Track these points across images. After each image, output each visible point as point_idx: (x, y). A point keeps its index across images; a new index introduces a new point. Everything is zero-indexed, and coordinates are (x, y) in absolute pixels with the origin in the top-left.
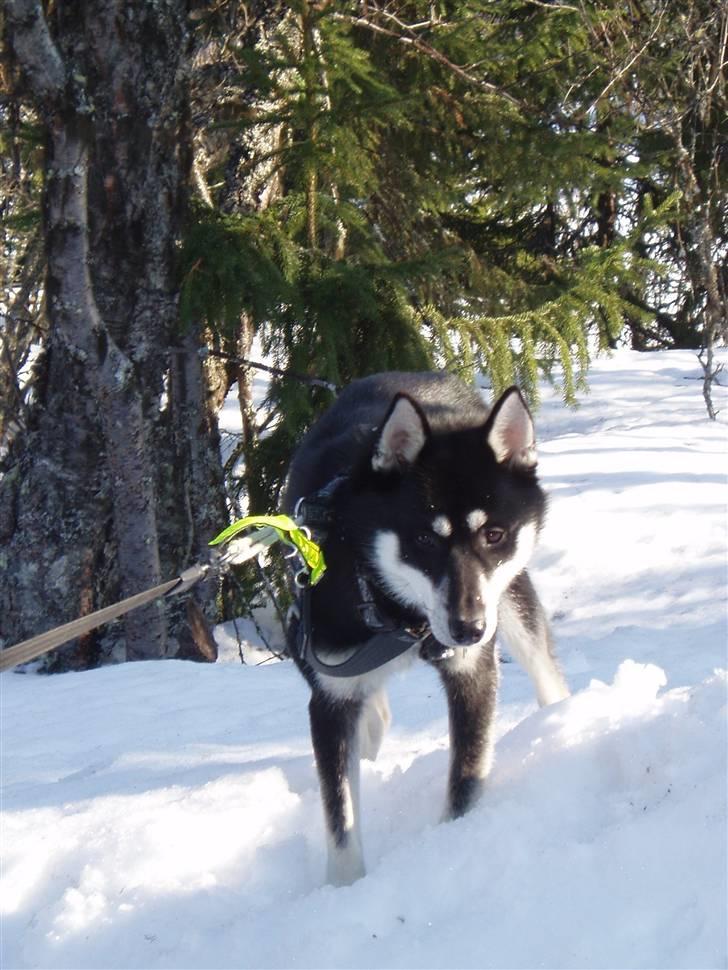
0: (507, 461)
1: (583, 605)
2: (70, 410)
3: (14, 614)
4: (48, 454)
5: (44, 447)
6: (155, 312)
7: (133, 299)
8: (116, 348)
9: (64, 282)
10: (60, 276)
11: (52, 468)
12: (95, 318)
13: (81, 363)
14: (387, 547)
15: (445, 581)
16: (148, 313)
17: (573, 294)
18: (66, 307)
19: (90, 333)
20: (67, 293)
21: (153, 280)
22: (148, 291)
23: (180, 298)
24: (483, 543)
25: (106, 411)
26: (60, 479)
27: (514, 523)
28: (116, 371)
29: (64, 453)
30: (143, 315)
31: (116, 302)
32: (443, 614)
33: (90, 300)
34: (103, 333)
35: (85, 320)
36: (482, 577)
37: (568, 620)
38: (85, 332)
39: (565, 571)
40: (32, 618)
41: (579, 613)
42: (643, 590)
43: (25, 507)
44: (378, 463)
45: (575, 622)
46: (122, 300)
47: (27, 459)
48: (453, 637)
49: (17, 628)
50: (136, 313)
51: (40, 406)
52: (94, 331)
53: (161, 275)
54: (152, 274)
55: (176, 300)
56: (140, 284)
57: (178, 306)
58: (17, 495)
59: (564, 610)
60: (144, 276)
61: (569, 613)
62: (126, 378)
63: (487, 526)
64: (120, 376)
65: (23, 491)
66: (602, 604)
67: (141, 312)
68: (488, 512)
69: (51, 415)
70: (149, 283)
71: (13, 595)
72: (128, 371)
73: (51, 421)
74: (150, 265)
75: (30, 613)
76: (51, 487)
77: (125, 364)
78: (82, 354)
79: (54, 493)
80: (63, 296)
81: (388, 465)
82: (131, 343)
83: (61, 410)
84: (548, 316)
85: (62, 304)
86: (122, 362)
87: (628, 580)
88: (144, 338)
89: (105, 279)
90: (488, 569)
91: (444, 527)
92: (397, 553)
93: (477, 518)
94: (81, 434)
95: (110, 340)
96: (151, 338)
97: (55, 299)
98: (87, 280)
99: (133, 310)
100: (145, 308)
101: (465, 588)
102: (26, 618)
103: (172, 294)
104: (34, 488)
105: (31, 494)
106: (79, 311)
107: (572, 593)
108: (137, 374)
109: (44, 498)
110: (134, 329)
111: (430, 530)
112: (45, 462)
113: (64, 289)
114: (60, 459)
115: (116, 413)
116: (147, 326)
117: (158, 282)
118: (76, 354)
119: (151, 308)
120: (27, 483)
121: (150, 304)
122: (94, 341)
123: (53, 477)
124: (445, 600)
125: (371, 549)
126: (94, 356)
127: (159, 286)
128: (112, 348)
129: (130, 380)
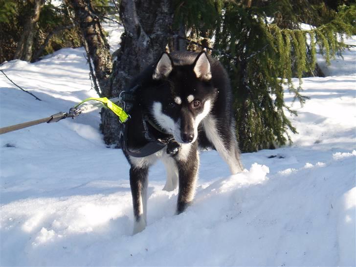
0: (201, 77)
1: (327, 138)
2: (132, 54)
3: (108, 126)
4: (123, 70)
5: (122, 67)
6: (164, 21)
7: (155, 16)
8: (144, 33)
9: (126, 8)
10: (124, 6)
11: (124, 74)
12: (137, 22)
13: (131, 38)
14: (157, 107)
15: (179, 120)
16: (161, 21)
17: (332, 23)
18: (126, 17)
19: (134, 27)
20: (127, 12)
21: (164, 9)
22: (162, 13)
23: (174, 16)
24: (193, 106)
25: (139, 56)
26: (127, 79)
27: (203, 99)
28: (143, 42)
29: (129, 70)
30: (159, 22)
31: (149, 16)
32: (179, 132)
33: (135, 15)
34: (139, 27)
35: (133, 22)
36: (193, 119)
37: (320, 144)
38: (133, 26)
39: (325, 125)
40: (114, 128)
41: (325, 141)
42: (351, 134)
43: (114, 88)
44: (155, 76)
45: (322, 145)
46: (151, 15)
47: (116, 71)
48: (182, 140)
49: (109, 131)
50: (156, 20)
51: (122, 52)
52: (136, 26)
53: (167, 7)
54: (163, 6)
55: (172, 17)
56: (158, 10)
57: (173, 19)
58: (112, 84)
59: (320, 140)
60: (160, 7)
61: (321, 141)
62: (147, 44)
63: (194, 100)
64: (145, 43)
65: (114, 82)
66: (334, 139)
67: (159, 20)
68: (194, 96)
69: (125, 55)
70: (162, 10)
71: (108, 119)
72: (148, 42)
73: (125, 57)
74: (162, 3)
75: (114, 126)
76: (123, 82)
77: (147, 39)
78: (131, 34)
79: (124, 84)
80: (125, 13)
81: (158, 78)
82: (154, 31)
83: (128, 54)
84: (322, 31)
85: (125, 16)
86: (146, 38)
87: (347, 131)
88: (159, 30)
89: (145, 7)
90: (194, 116)
91: (178, 100)
92: (161, 110)
93: (191, 98)
94: (135, 63)
95: (142, 30)
96: (162, 30)
97: (122, 14)
98: (134, 8)
99: (155, 20)
100: (159, 19)
101: (186, 122)
102: (112, 128)
103: (171, 14)
104: (118, 81)
105: (117, 84)
106: (131, 19)
107: (325, 134)
108: (151, 43)
109: (120, 86)
110: (155, 26)
111: (173, 101)
112: (122, 72)
113: (126, 10)
114: (127, 71)
115: (143, 56)
116: (160, 26)
117: (166, 10)
118: (129, 34)
119: (162, 19)
120: (115, 79)
121: (162, 17)
122: (136, 30)
123: (124, 78)
124: (179, 127)
125: (152, 108)
126: (136, 35)
127: (166, 11)
128: (142, 32)
129: (149, 45)
